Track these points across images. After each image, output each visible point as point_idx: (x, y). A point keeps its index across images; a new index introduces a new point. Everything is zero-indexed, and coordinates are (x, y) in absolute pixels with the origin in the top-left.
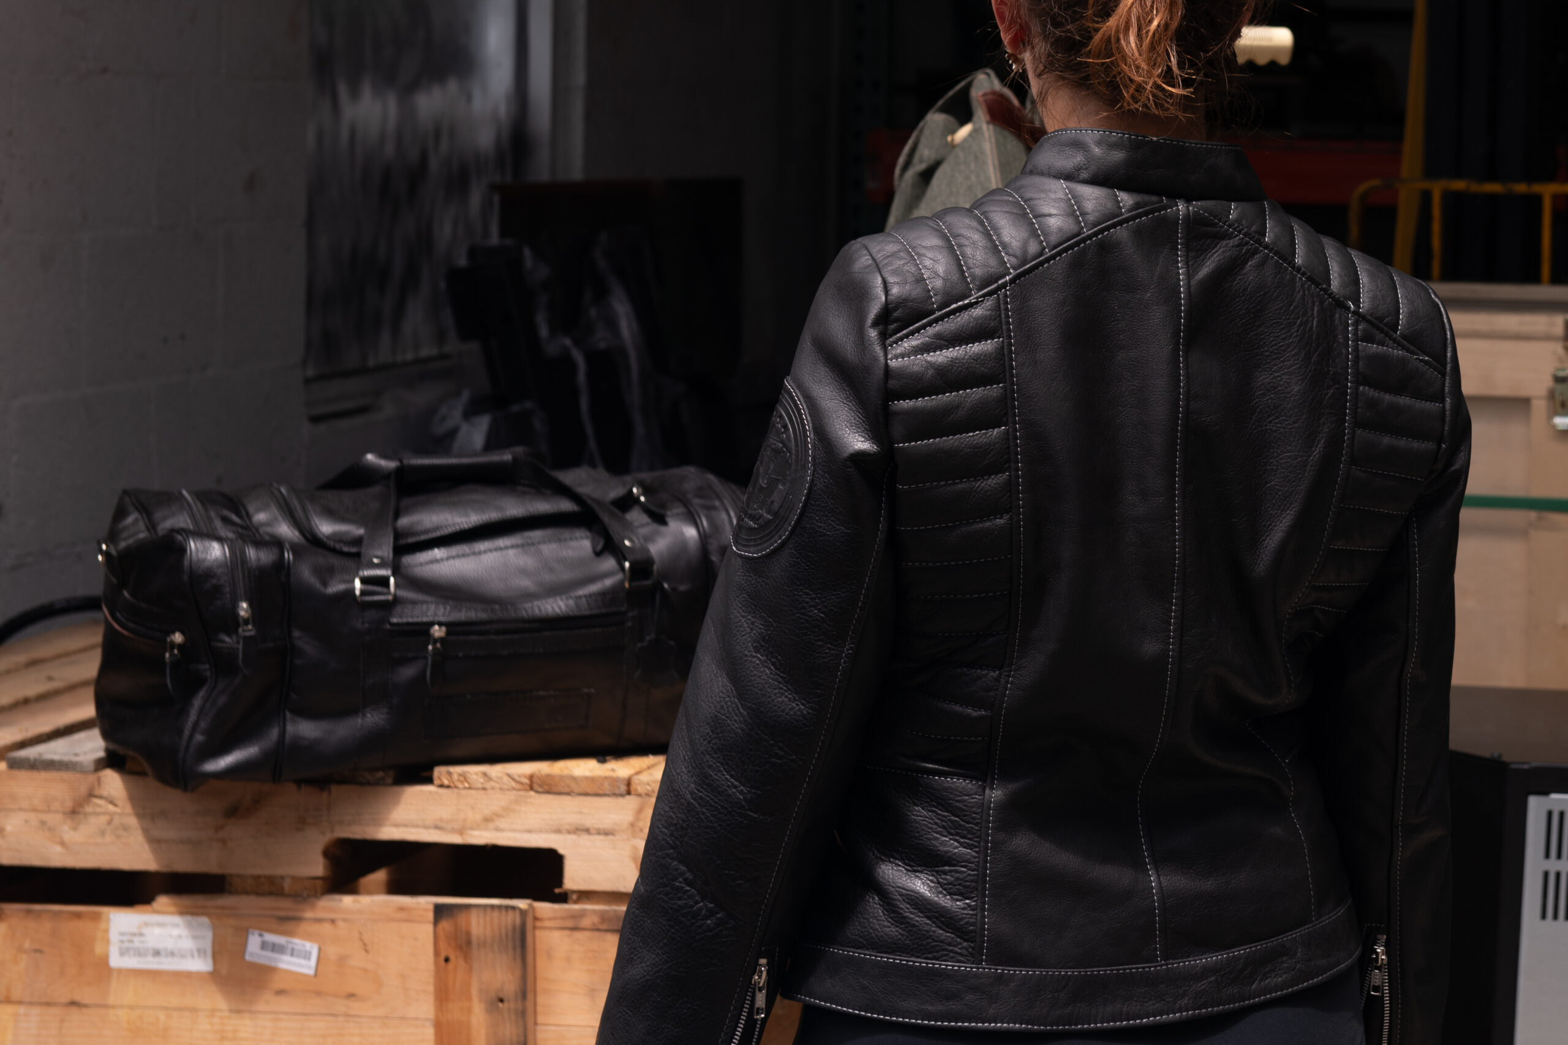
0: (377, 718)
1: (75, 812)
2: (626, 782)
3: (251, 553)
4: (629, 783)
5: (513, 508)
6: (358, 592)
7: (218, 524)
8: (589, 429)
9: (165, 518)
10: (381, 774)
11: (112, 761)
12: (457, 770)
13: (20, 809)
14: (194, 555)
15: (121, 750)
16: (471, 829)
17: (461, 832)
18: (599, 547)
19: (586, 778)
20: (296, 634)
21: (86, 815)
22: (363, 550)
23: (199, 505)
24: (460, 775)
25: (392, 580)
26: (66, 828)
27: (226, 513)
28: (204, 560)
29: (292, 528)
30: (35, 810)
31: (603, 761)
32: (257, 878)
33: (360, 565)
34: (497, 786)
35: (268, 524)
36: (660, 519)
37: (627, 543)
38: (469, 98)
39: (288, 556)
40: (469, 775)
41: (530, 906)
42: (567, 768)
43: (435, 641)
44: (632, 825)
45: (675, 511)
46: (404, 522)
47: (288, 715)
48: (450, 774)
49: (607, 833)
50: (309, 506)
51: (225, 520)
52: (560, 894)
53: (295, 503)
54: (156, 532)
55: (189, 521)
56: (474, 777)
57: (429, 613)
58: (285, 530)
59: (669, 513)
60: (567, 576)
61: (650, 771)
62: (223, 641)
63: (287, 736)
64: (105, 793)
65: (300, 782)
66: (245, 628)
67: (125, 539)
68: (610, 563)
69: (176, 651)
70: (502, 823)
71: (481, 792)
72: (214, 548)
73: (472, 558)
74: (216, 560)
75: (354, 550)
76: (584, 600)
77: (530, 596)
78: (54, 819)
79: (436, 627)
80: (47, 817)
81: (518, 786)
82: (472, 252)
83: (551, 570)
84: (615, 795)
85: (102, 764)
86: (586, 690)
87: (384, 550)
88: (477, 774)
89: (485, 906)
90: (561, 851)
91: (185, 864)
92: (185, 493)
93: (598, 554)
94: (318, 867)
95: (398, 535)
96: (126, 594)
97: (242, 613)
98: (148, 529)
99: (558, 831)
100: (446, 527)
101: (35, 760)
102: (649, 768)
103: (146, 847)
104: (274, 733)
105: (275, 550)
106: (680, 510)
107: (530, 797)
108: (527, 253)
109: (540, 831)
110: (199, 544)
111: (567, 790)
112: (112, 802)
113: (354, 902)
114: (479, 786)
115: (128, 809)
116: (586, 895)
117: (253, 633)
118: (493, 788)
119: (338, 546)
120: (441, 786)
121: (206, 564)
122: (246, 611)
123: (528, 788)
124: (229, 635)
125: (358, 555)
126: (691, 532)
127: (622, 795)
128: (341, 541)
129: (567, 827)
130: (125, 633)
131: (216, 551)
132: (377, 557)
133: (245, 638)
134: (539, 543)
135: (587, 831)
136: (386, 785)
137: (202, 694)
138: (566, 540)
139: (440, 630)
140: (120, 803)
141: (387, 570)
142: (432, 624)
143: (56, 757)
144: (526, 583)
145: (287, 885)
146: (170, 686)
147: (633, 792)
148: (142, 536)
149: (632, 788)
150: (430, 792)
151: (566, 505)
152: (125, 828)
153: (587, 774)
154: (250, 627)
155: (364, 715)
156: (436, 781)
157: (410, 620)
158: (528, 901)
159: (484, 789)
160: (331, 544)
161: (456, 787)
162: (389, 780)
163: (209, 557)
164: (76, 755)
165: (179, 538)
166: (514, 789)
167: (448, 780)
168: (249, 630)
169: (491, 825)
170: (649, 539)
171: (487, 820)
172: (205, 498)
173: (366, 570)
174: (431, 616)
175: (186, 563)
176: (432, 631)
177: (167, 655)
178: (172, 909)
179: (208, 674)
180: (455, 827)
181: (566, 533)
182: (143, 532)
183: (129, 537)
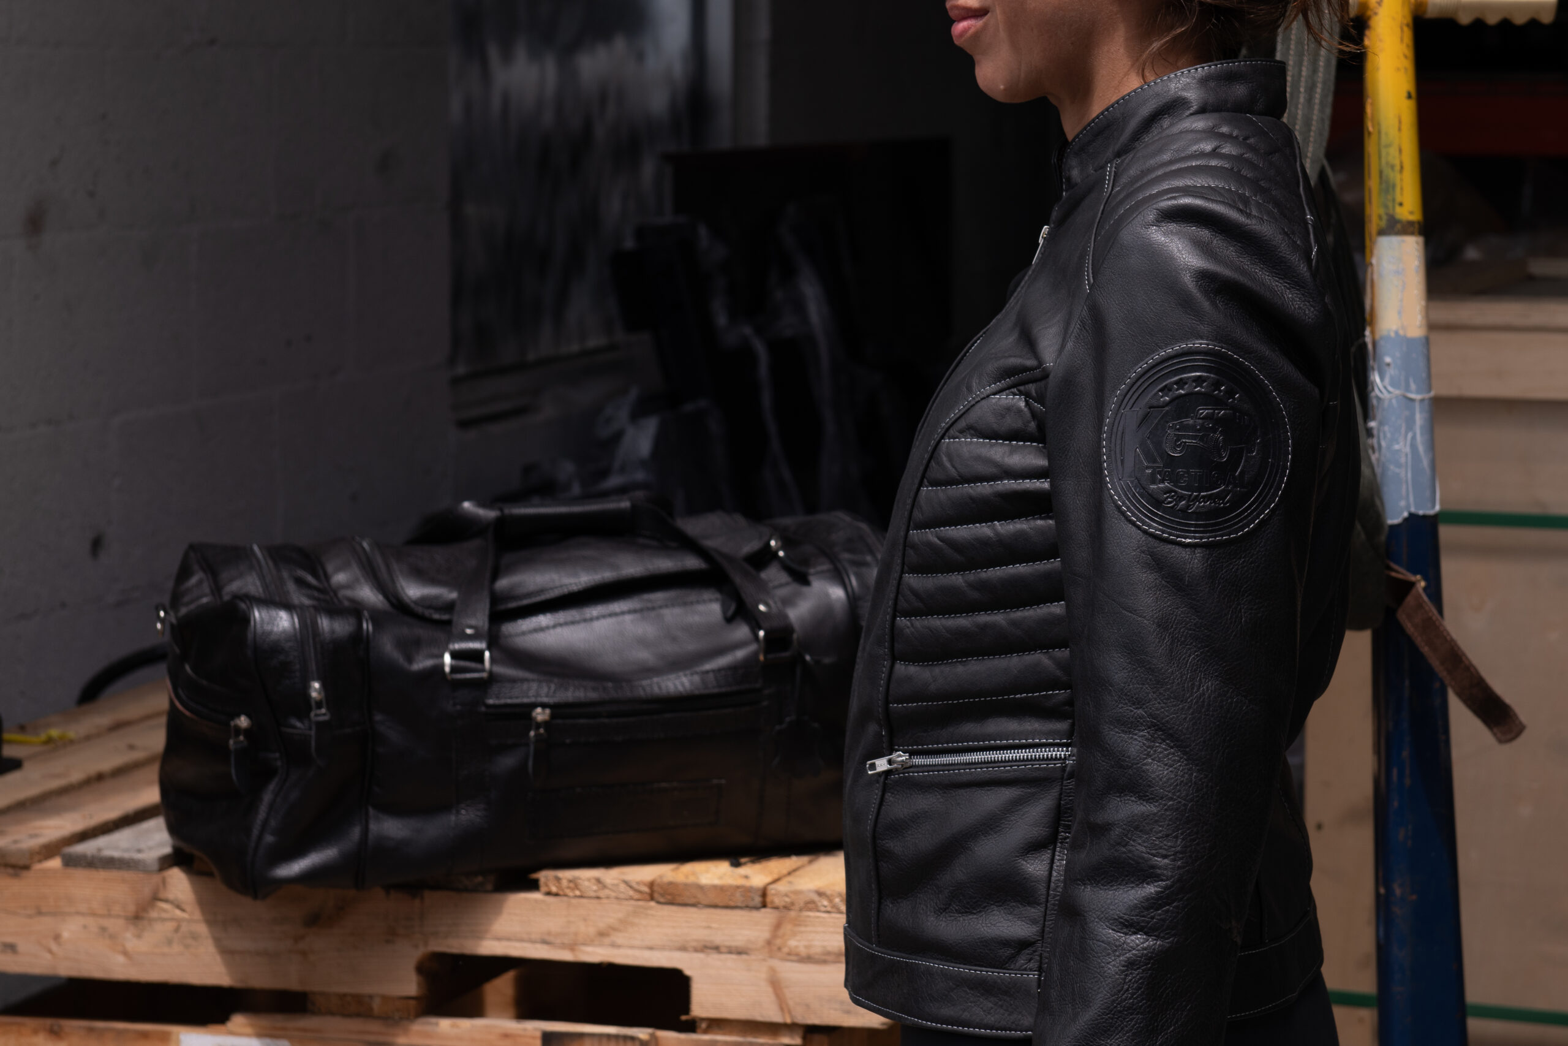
0: (473, 816)
1: (138, 917)
2: (760, 893)
3: (325, 623)
4: (764, 893)
5: (631, 566)
6: (447, 669)
7: (291, 586)
8: (772, 428)
9: (231, 580)
10: (480, 879)
11: (178, 859)
12: (567, 874)
13: (78, 913)
14: (258, 626)
15: (186, 847)
16: (584, 944)
17: (572, 947)
18: (730, 612)
19: (715, 887)
20: (378, 717)
21: (151, 921)
22: (455, 618)
23: (271, 564)
24: (570, 881)
25: (487, 654)
26: (128, 935)
27: (301, 573)
28: (270, 633)
29: (375, 591)
30: (94, 914)
31: (736, 864)
32: (342, 996)
33: (451, 638)
34: (613, 894)
35: (348, 586)
36: (802, 579)
37: (762, 608)
38: (640, 57)
39: (367, 626)
40: (579, 881)
41: (652, 1035)
42: (694, 874)
43: (538, 725)
44: (769, 943)
45: (820, 568)
46: (503, 583)
47: (371, 811)
48: (558, 879)
49: (740, 952)
50: (395, 566)
51: (300, 582)
52: (687, 1021)
53: (379, 560)
54: (220, 596)
55: (258, 583)
56: (586, 883)
57: (531, 693)
58: (368, 594)
59: (812, 571)
60: (691, 646)
61: (789, 879)
62: (294, 727)
63: (370, 836)
64: (171, 896)
65: (388, 888)
66: (318, 712)
67: (187, 604)
68: (742, 631)
69: (241, 738)
70: (619, 938)
71: (595, 901)
72: (281, 618)
73: (582, 625)
74: (284, 631)
75: (445, 617)
76: (711, 675)
77: (649, 671)
78: (115, 925)
79: (539, 710)
80: (107, 923)
81: (637, 896)
82: (640, 233)
83: (674, 639)
84: (748, 907)
85: (167, 862)
86: (715, 781)
87: (477, 618)
88: (589, 880)
89: (600, 1036)
90: (688, 972)
91: (261, 978)
92: (256, 548)
93: (729, 620)
94: (410, 985)
95: (496, 599)
96: (188, 668)
97: (314, 694)
98: (213, 594)
99: (683, 948)
100: (552, 589)
101: (93, 857)
102: (789, 874)
103: (218, 958)
104: (356, 833)
105: (352, 621)
106: (826, 566)
107: (651, 908)
108: (703, 231)
109: (663, 948)
110: (264, 613)
111: (692, 901)
112: (179, 907)
113: (453, 1026)
114: (593, 894)
115: (197, 915)
116: (717, 1024)
117: (326, 718)
118: (608, 897)
119: (427, 613)
120: (549, 893)
121: (273, 637)
122: (319, 693)
123: (648, 897)
124: (300, 719)
125: (449, 623)
126: (837, 593)
127: (756, 908)
128: (430, 607)
129: (694, 944)
130: (187, 713)
131: (283, 621)
132: (470, 627)
133: (319, 725)
134: (661, 607)
135: (717, 949)
136: (487, 892)
137: (272, 786)
138: (692, 603)
139: (543, 713)
140: (188, 908)
141: (481, 642)
142: (534, 706)
143: (116, 854)
144: (644, 655)
145: (376, 1005)
146: (234, 777)
147: (769, 905)
148: (205, 600)
149: (769, 899)
150: (536, 901)
151: (692, 562)
152: (195, 937)
153: (717, 882)
154: (323, 711)
155: (458, 812)
156: (543, 889)
157: (509, 701)
158: (650, 1030)
159: (598, 898)
160: (420, 610)
161: (566, 895)
162: (489, 887)
163: (275, 629)
164: (139, 851)
165: (243, 606)
166: (631, 898)
167: (557, 887)
168: (322, 714)
169: (607, 940)
170: (788, 602)
171: (602, 934)
172: (280, 555)
173: (457, 642)
174: (533, 696)
175: (250, 636)
176: (534, 714)
177: (231, 742)
178: (249, 1030)
179: (279, 763)
180: (566, 941)
181: (692, 595)
182: (205, 595)
183: (192, 602)
